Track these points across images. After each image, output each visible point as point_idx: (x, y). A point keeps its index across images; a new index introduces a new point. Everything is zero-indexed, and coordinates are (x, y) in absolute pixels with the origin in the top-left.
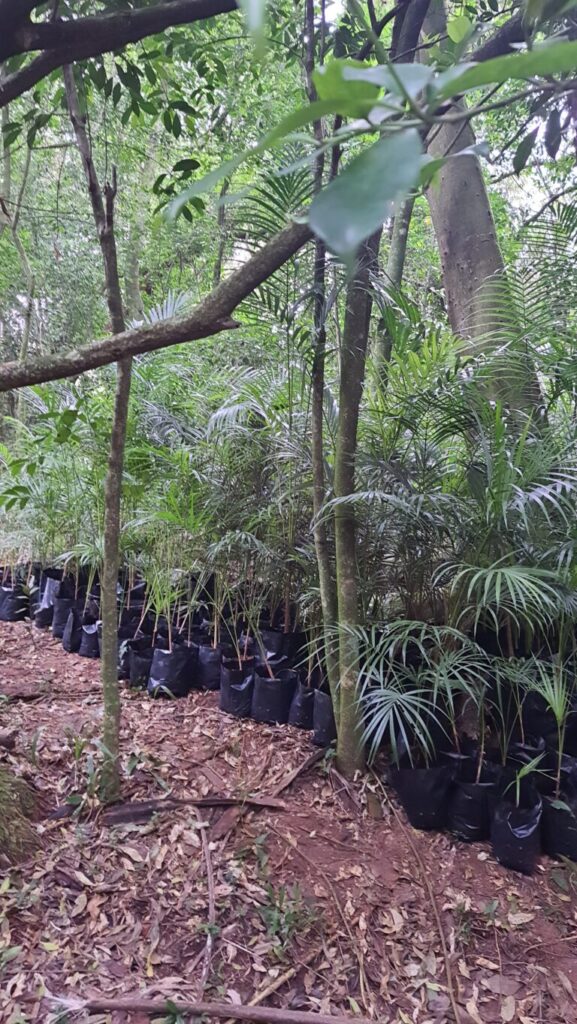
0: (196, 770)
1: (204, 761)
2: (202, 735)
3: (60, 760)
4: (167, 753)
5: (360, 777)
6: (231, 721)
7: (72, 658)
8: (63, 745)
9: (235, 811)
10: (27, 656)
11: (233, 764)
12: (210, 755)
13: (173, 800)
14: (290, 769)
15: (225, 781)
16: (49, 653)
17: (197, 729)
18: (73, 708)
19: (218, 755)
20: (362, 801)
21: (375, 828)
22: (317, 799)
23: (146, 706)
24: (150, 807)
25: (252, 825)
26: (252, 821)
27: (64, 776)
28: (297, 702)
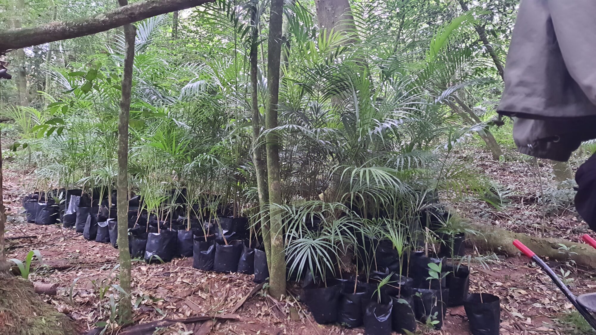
0: (182, 303)
1: (186, 297)
2: (183, 282)
3: (88, 302)
4: (161, 294)
5: (284, 299)
6: (201, 273)
7: (90, 244)
8: (90, 293)
9: (209, 324)
10: (59, 244)
11: (204, 297)
12: (189, 293)
13: (168, 320)
14: (241, 297)
15: (200, 307)
16: (74, 242)
17: (179, 279)
18: (94, 272)
19: (194, 293)
20: (287, 312)
21: (296, 326)
22: (259, 312)
23: (144, 269)
24: (153, 326)
25: (220, 331)
26: (220, 329)
27: (92, 311)
28: (243, 258)
